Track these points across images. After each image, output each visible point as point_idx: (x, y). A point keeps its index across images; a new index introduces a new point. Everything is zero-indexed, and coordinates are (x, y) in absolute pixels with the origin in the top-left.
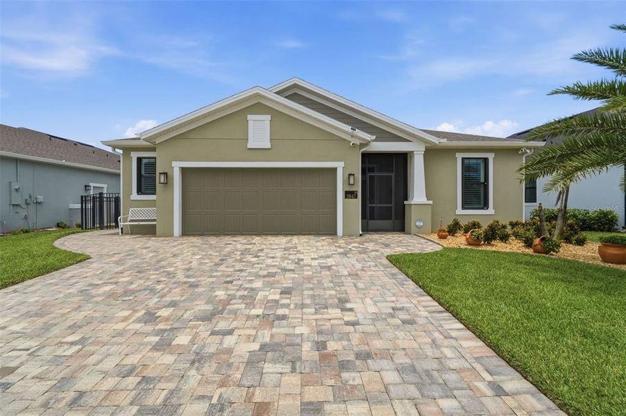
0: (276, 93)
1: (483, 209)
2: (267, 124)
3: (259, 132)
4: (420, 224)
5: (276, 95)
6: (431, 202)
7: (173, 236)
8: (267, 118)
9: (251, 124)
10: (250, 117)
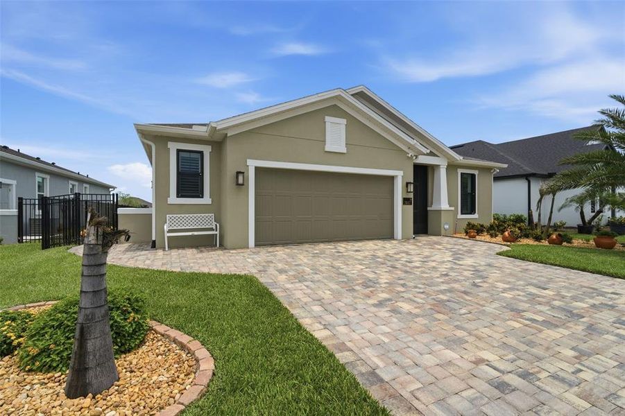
0: (352, 95)
1: (471, 214)
2: (343, 127)
3: (336, 135)
4: (447, 227)
5: (352, 97)
6: (453, 208)
7: (248, 248)
8: (344, 121)
9: (328, 126)
10: (327, 119)
